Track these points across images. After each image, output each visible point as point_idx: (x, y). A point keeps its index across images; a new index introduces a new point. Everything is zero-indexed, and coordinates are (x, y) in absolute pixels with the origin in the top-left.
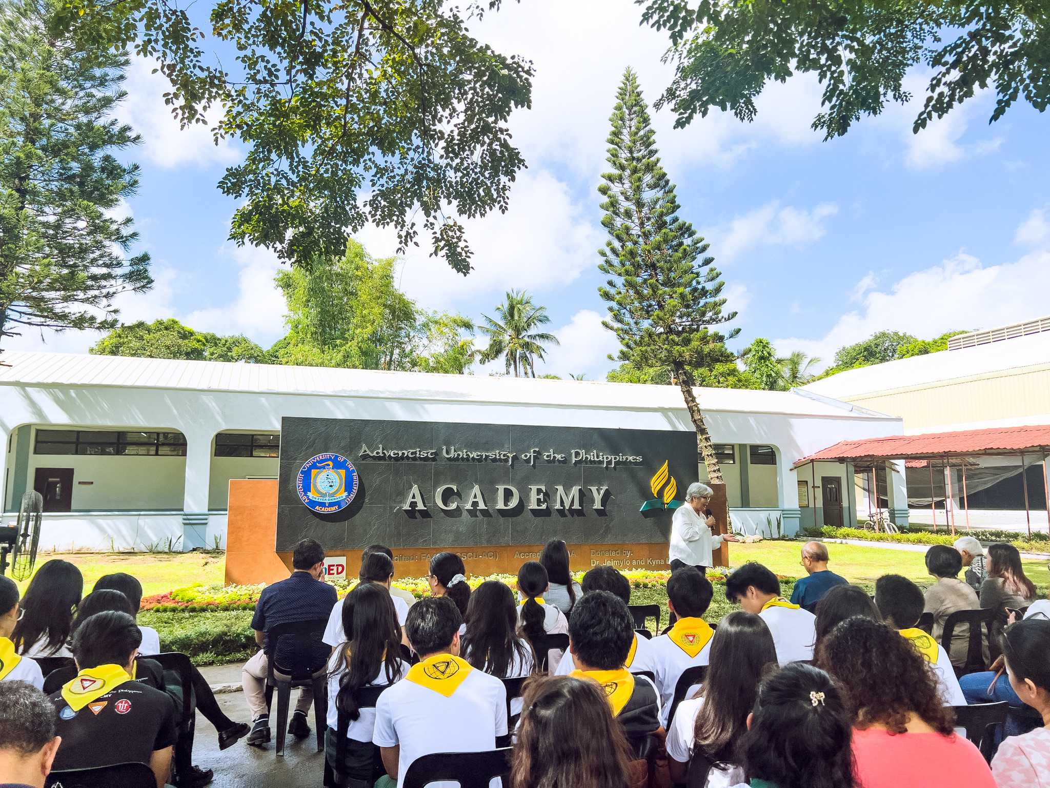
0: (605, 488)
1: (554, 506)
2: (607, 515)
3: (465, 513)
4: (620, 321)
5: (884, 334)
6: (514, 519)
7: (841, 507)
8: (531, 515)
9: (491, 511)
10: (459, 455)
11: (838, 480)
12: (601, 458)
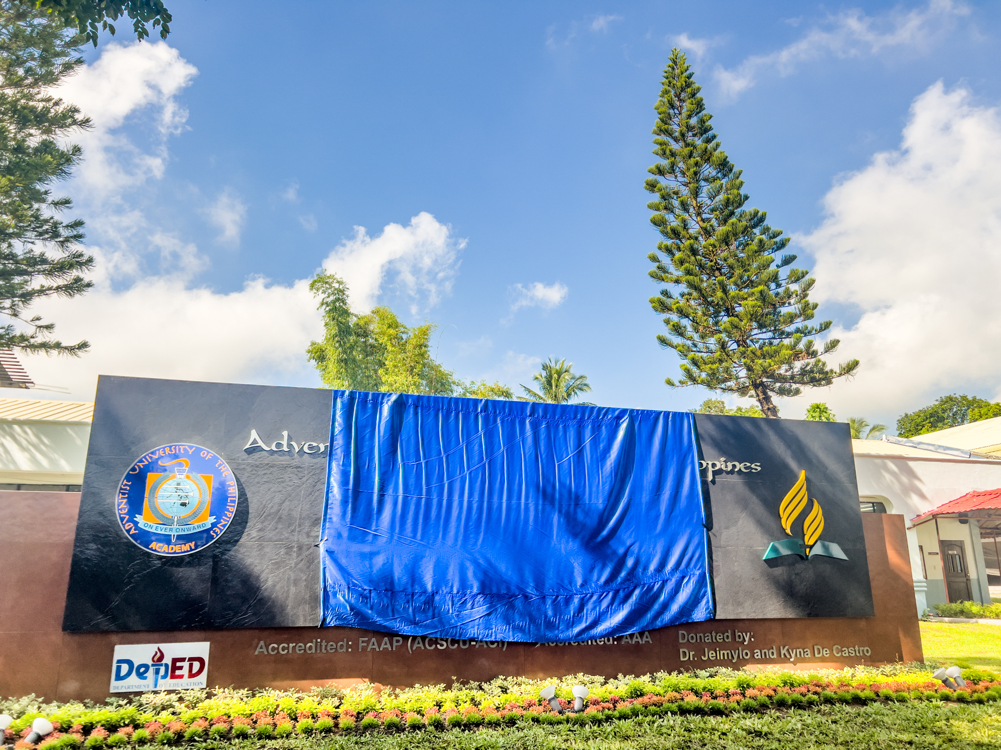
4: (681, 335)
5: (951, 399)
7: (968, 580)
11: (960, 545)
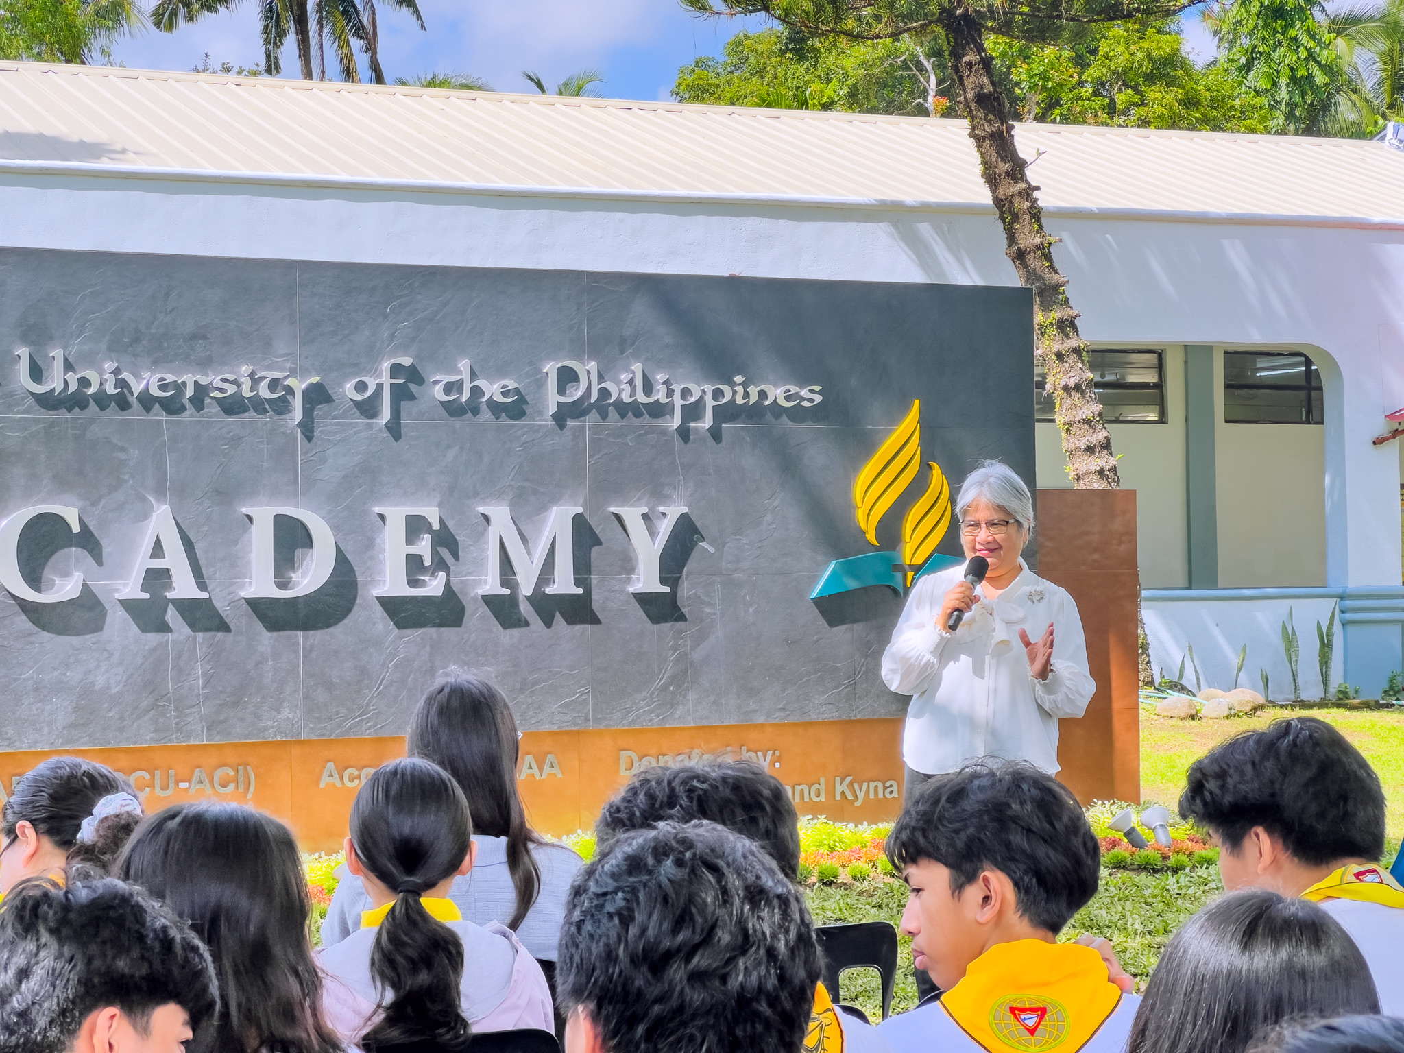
0: (673, 511)
1: (477, 583)
2: (682, 618)
3: (117, 619)
6: (316, 636)
8: (381, 623)
9: (222, 606)
10: (84, 382)
12: (660, 395)
